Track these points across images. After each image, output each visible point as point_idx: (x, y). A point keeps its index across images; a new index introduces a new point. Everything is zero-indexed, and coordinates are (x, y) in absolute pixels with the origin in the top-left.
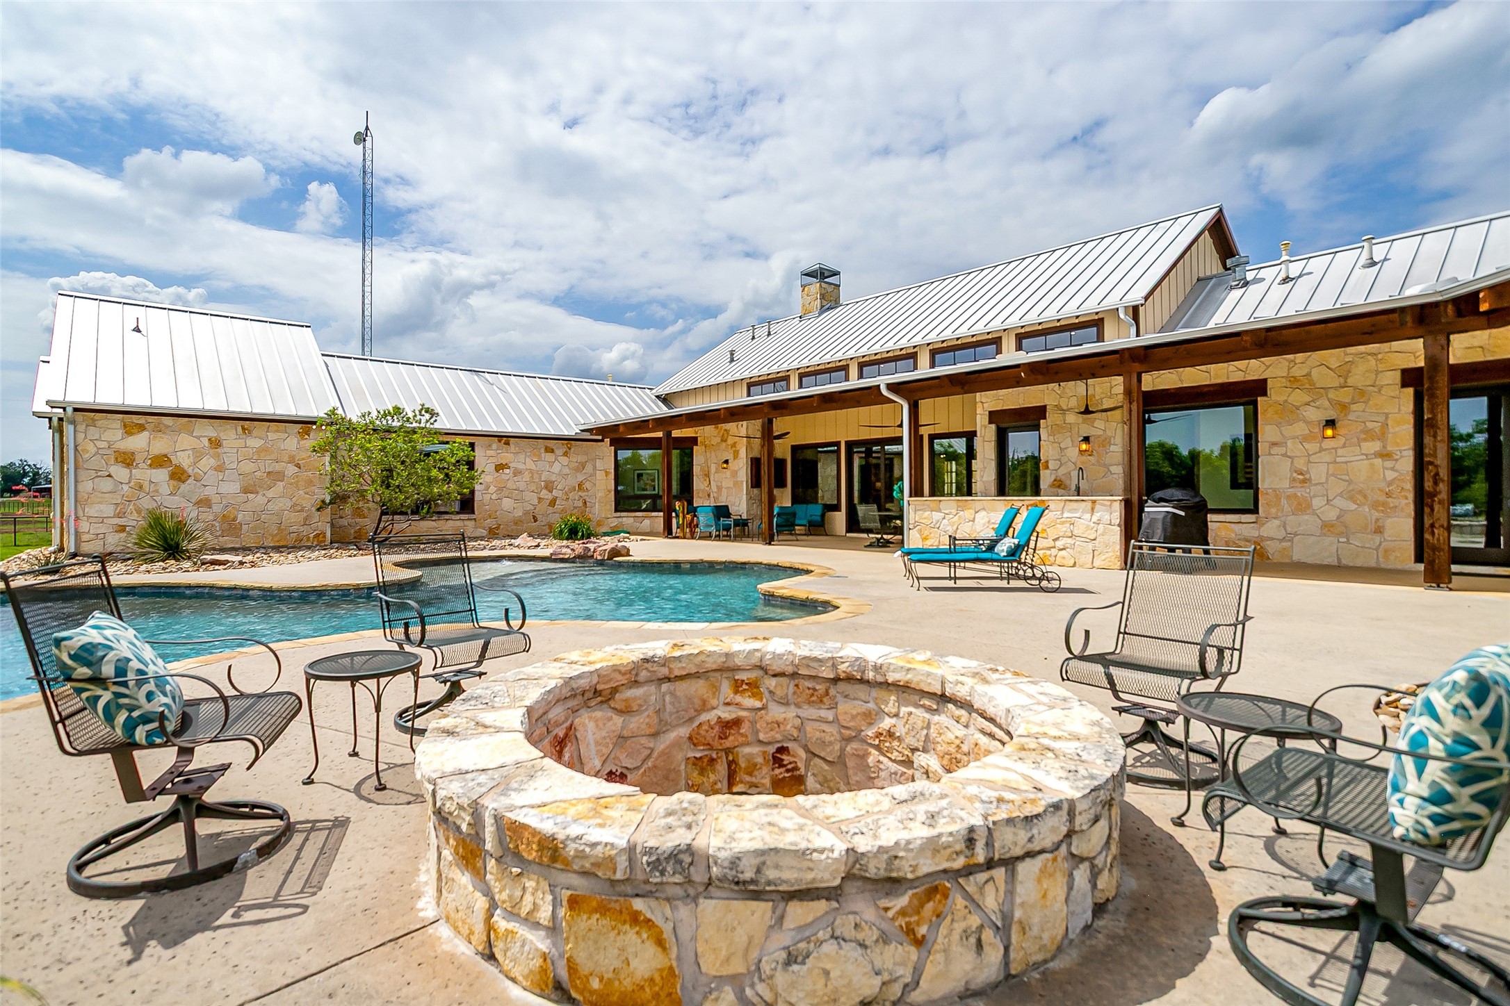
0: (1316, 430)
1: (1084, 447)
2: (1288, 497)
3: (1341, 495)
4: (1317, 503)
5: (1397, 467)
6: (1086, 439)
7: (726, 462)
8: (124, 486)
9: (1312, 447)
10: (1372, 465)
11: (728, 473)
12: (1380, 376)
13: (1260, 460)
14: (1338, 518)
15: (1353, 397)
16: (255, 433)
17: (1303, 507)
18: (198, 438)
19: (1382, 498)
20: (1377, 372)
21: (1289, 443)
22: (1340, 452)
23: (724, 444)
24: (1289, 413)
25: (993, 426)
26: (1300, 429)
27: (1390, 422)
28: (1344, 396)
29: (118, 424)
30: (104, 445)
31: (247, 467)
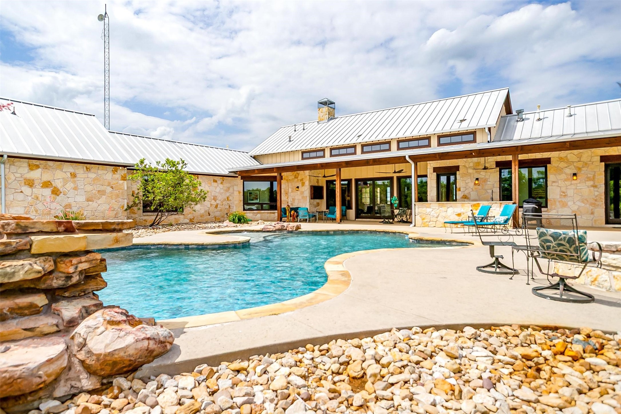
0: (570, 177)
1: (477, 182)
2: (559, 202)
3: (579, 200)
4: (570, 203)
5: (599, 191)
6: (477, 179)
7: (298, 187)
8: (29, 197)
9: (568, 183)
10: (590, 190)
11: (299, 192)
12: (593, 158)
13: (548, 188)
14: (578, 209)
15: (583, 166)
16: (92, 170)
17: (564, 205)
18: (65, 172)
19: (594, 202)
20: (592, 157)
21: (559, 182)
22: (578, 185)
23: (296, 179)
24: (559, 170)
25: (435, 173)
26: (563, 176)
27: (596, 174)
28: (580, 165)
29: (26, 165)
30: (19, 175)
31: (89, 188)
